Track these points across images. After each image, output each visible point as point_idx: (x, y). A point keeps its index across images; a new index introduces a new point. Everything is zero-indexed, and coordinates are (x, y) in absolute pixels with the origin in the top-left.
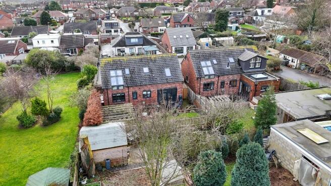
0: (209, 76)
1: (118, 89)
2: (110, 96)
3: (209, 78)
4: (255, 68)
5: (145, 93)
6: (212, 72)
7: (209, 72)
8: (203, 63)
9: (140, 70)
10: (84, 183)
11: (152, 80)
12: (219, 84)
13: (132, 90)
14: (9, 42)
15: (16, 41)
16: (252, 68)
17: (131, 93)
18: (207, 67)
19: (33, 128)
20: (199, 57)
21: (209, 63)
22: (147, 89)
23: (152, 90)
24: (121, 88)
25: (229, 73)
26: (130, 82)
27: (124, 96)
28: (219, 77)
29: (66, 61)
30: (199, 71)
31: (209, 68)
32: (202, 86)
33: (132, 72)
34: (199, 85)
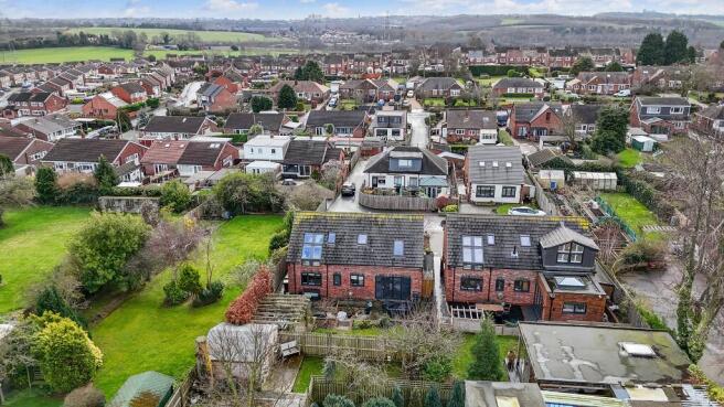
0: (474, 265)
1: (311, 265)
2: (299, 274)
3: (473, 269)
4: (569, 263)
5: (354, 278)
6: (479, 258)
7: (473, 258)
8: (467, 241)
9: (354, 237)
10: (194, 401)
11: (367, 258)
12: (493, 283)
13: (332, 270)
14: (212, 146)
15: (222, 145)
16: (562, 263)
17: (331, 274)
18: (473, 247)
19: (179, 308)
20: (463, 227)
21: (478, 241)
22: (361, 273)
23: (366, 274)
24: (316, 264)
25: (513, 266)
26: (332, 256)
27: (320, 278)
28: (491, 269)
29: (273, 195)
30: (455, 255)
31: (476, 250)
32: (458, 282)
33: (339, 240)
34: (452, 278)
